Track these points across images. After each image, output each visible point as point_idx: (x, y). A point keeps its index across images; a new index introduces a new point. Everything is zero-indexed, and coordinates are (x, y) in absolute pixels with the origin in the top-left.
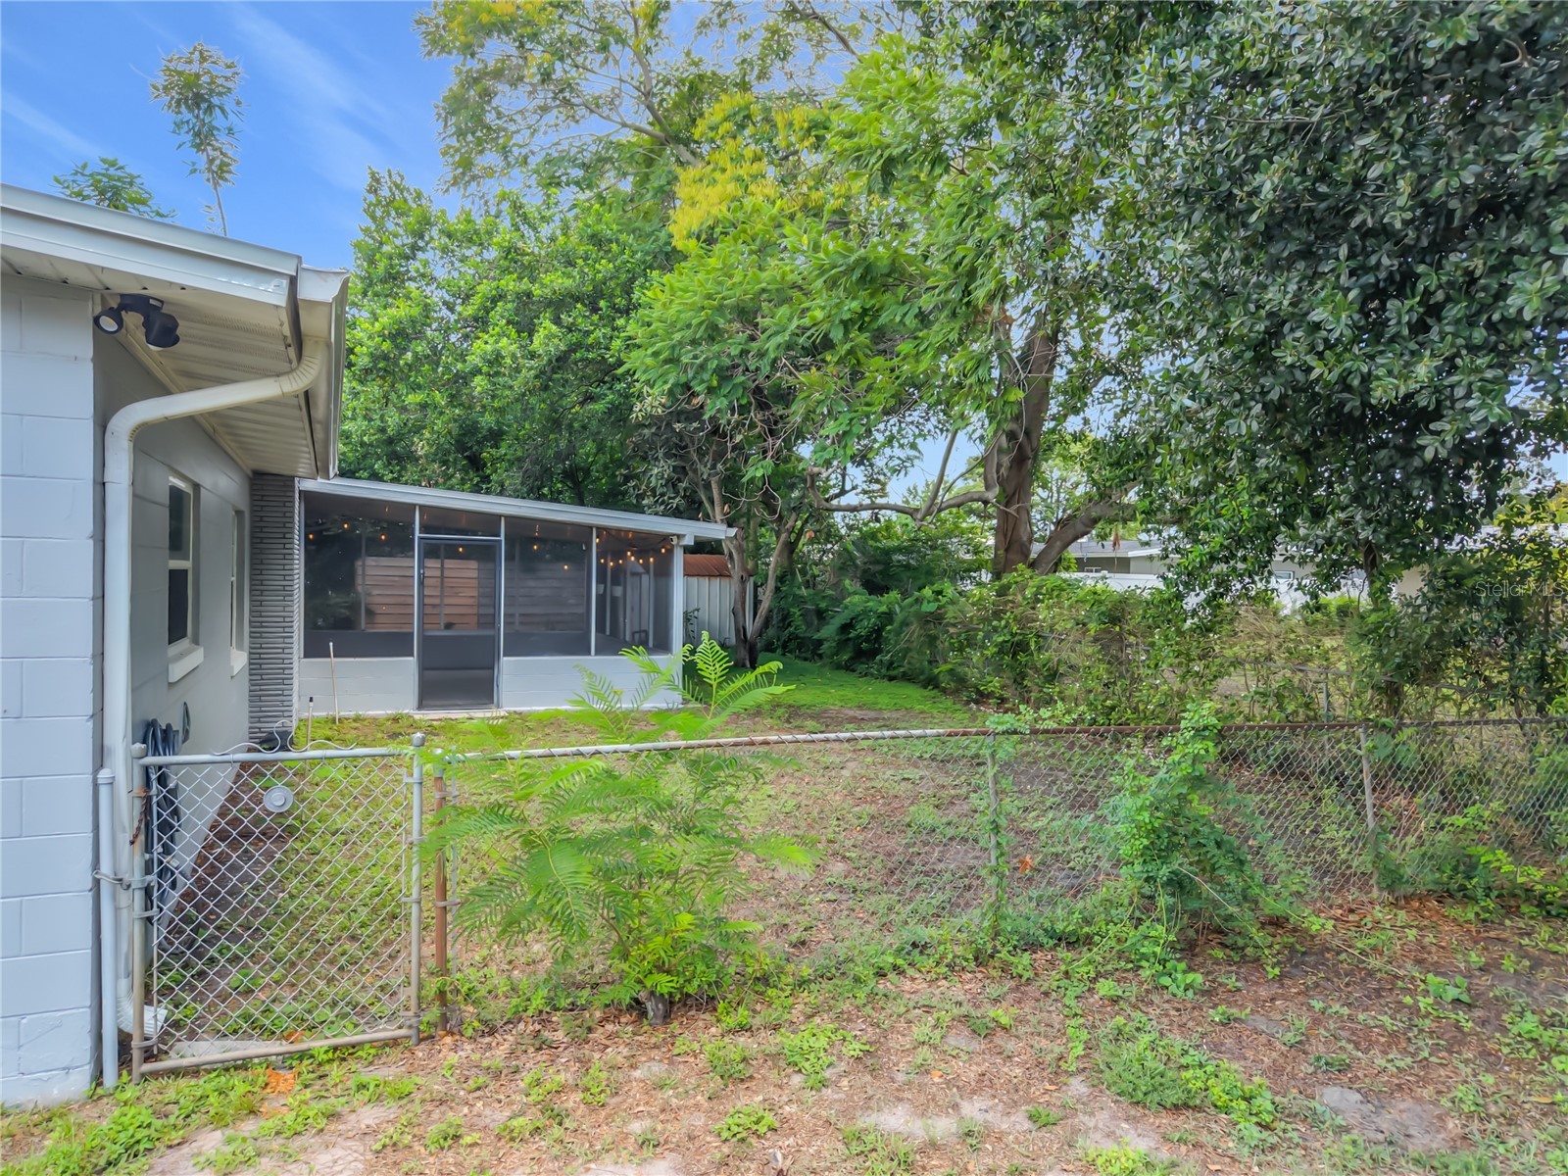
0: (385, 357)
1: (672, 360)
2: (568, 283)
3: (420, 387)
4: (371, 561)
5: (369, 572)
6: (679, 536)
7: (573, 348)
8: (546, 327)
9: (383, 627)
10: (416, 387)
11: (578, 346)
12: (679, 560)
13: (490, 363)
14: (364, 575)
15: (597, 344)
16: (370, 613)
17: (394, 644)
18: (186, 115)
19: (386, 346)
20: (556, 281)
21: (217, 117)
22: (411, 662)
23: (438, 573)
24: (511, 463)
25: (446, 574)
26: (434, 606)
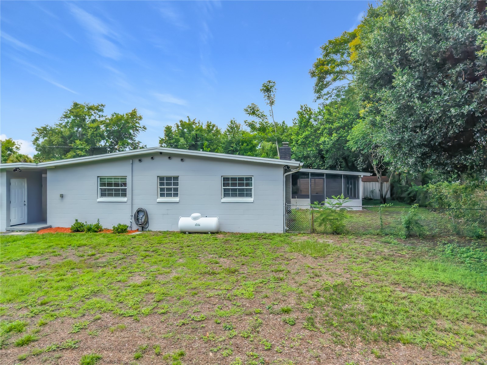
0: (304, 142)
1: (356, 143)
2: (339, 124)
3: (310, 147)
4: (301, 180)
5: (301, 182)
6: (360, 176)
7: (340, 137)
8: (334, 135)
9: (303, 194)
10: (309, 147)
11: (341, 137)
12: (360, 180)
13: (323, 143)
14: (300, 182)
15: (345, 136)
16: (301, 191)
17: (306, 197)
18: (266, 93)
19: (304, 140)
20: (336, 125)
21: (272, 93)
22: (309, 199)
23: (314, 182)
24: (329, 158)
25: (316, 182)
26: (314, 189)
